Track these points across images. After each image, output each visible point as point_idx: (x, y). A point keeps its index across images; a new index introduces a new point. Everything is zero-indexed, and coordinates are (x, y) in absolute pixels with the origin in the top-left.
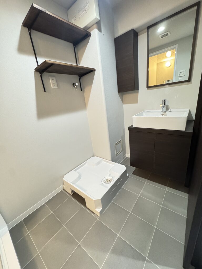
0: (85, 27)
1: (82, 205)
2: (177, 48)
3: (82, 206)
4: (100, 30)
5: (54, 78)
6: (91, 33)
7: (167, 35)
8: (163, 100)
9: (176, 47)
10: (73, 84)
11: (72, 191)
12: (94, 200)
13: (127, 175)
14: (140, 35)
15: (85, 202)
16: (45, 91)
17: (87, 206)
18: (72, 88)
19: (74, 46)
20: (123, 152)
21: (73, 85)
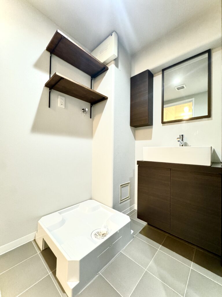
0: (104, 62)
1: (50, 271)
2: (194, 101)
3: (50, 273)
4: (117, 66)
5: (64, 98)
6: (108, 68)
7: (183, 87)
8: (180, 135)
9: (192, 100)
10: (83, 109)
11: (45, 243)
12: (69, 261)
13: (131, 232)
14: (155, 76)
15: (56, 268)
16: (49, 107)
17: (57, 275)
18: (81, 112)
19: (91, 78)
20: (130, 201)
21: (83, 111)
